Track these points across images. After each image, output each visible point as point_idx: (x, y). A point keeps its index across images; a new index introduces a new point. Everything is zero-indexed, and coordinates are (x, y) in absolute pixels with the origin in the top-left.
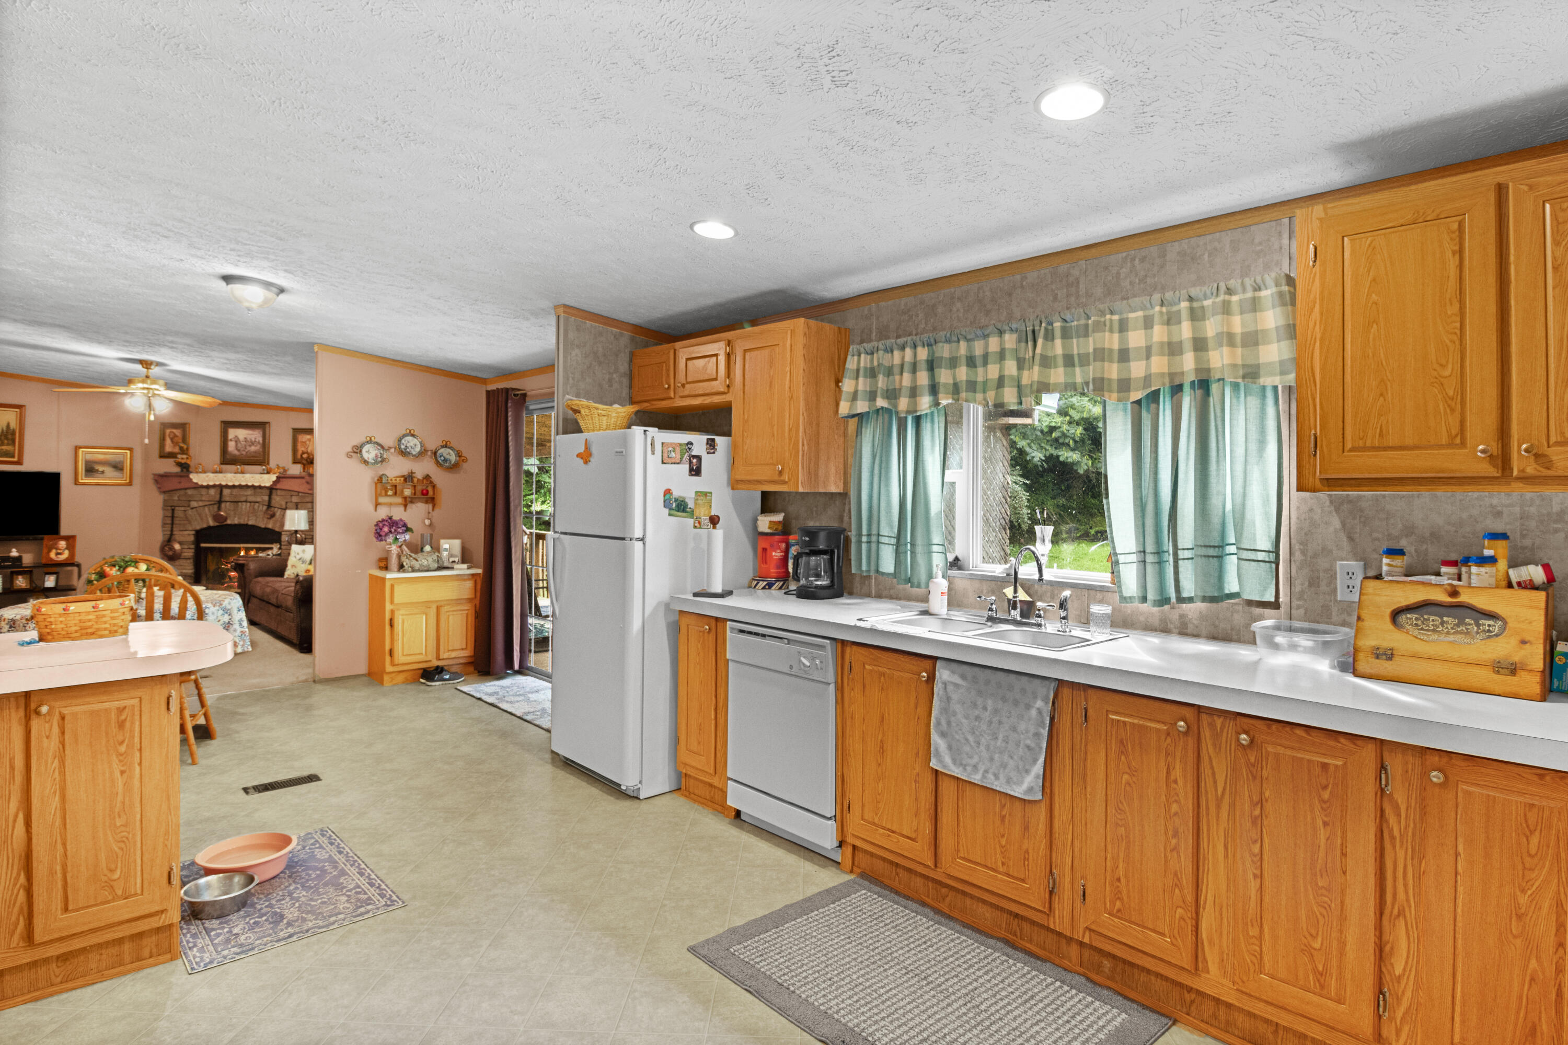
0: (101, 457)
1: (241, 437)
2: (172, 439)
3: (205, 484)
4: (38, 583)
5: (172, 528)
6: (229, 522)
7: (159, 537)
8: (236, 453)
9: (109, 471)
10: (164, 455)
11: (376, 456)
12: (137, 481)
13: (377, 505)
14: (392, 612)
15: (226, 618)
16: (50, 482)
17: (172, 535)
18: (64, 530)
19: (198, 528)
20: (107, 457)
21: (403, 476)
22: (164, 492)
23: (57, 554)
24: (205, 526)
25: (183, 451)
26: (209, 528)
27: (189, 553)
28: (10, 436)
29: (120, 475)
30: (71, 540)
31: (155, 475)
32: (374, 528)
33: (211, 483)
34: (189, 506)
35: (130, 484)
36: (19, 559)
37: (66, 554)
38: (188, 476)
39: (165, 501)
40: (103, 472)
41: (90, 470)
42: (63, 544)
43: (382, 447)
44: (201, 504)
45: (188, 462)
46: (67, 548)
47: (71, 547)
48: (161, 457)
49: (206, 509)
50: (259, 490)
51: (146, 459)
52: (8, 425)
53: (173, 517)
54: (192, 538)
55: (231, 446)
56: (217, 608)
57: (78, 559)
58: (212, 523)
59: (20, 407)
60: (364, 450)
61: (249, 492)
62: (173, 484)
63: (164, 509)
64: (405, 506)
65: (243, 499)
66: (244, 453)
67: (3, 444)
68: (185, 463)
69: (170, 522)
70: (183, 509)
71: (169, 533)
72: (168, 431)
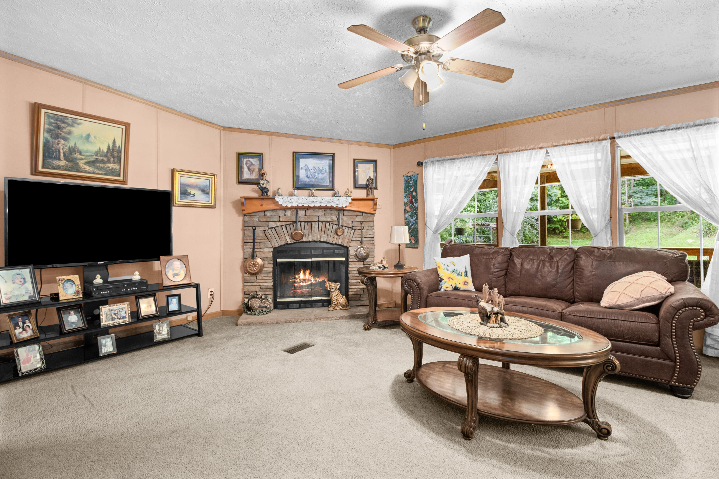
0: (192, 181)
1: (311, 167)
2: (249, 167)
5: (253, 246)
6: (304, 239)
7: (241, 255)
8: (306, 179)
9: (198, 193)
10: (241, 182)
12: (220, 204)
17: (253, 251)
19: (277, 245)
20: (196, 181)
22: (244, 215)
23: (174, 275)
24: (283, 243)
25: (262, 178)
26: (287, 244)
27: (269, 268)
28: (115, 154)
30: (184, 259)
31: (242, 197)
34: (268, 226)
35: (214, 206)
36: (145, 282)
37: (182, 275)
38: (271, 199)
39: (245, 222)
40: (194, 195)
42: (177, 264)
44: (279, 224)
45: (269, 187)
46: (182, 269)
47: (185, 267)
48: (239, 183)
49: (284, 228)
50: (328, 211)
51: (227, 184)
52: (114, 142)
53: (254, 236)
54: (271, 255)
55: (302, 174)
57: (194, 278)
58: (289, 241)
59: (126, 124)
61: (321, 213)
62: (256, 206)
63: (244, 230)
65: (316, 219)
66: (313, 180)
67: (109, 162)
68: (265, 188)
69: (252, 241)
70: (263, 229)
71: (251, 250)
72: (245, 160)
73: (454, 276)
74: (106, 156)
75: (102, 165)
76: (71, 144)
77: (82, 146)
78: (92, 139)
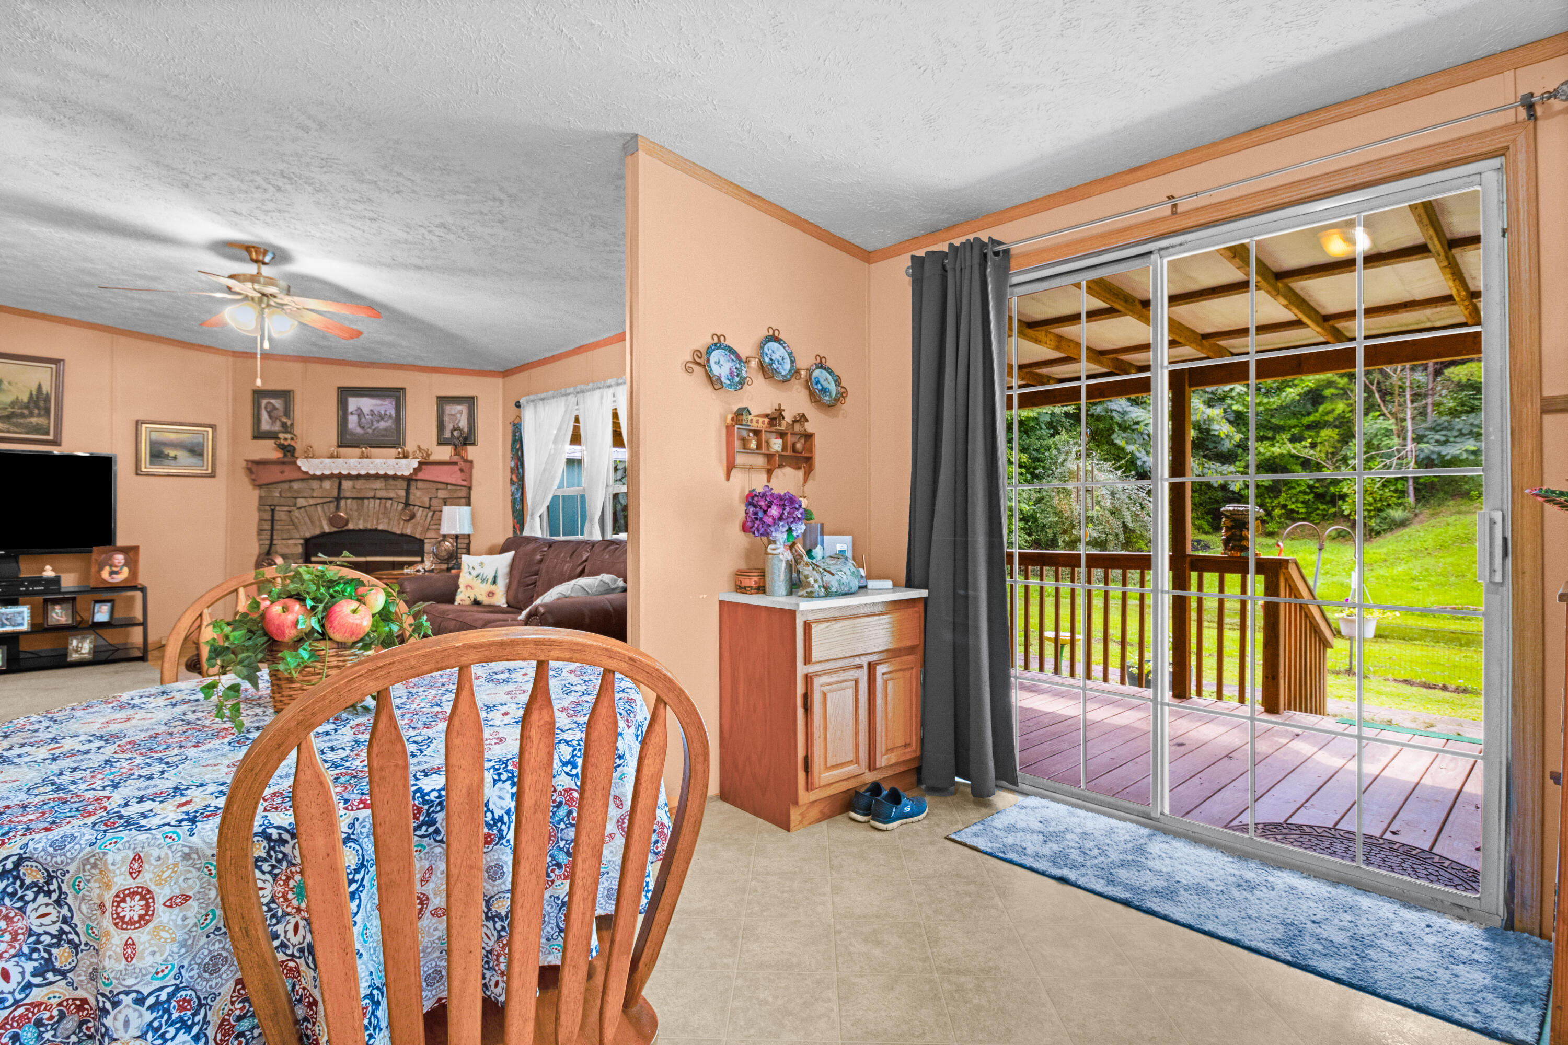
0: (172, 436)
1: (366, 410)
2: (269, 413)
3: (318, 473)
4: (85, 615)
5: (272, 535)
6: (351, 526)
7: (254, 548)
8: (359, 430)
9: (182, 455)
10: (258, 435)
11: (730, 372)
12: (221, 471)
13: (730, 467)
16: (99, 467)
17: (271, 545)
18: (122, 539)
19: (308, 535)
20: (181, 436)
21: (767, 416)
22: (260, 486)
23: (112, 573)
24: (318, 532)
25: (286, 428)
26: (324, 535)
28: (42, 404)
29: (200, 463)
30: (131, 552)
31: (247, 461)
33: (327, 472)
34: (295, 505)
35: (212, 475)
36: (56, 581)
37: (125, 573)
38: (295, 463)
39: (261, 498)
40: (175, 458)
41: (157, 455)
42: (119, 558)
43: (738, 357)
44: (312, 501)
45: (293, 443)
46: (125, 565)
47: (132, 563)
48: (256, 437)
49: (319, 508)
50: (392, 482)
51: (235, 440)
52: (40, 387)
53: (273, 520)
54: (300, 550)
55: (353, 421)
57: (142, 580)
58: (327, 529)
59: (56, 361)
60: (712, 360)
61: (379, 484)
62: (273, 474)
63: (259, 510)
64: (770, 472)
65: (371, 494)
66: (370, 431)
67: (31, 415)
68: (289, 445)
69: (269, 527)
70: (286, 509)
71: (268, 542)
72: (264, 402)
73: (477, 583)
74: (27, 407)
75: (21, 421)
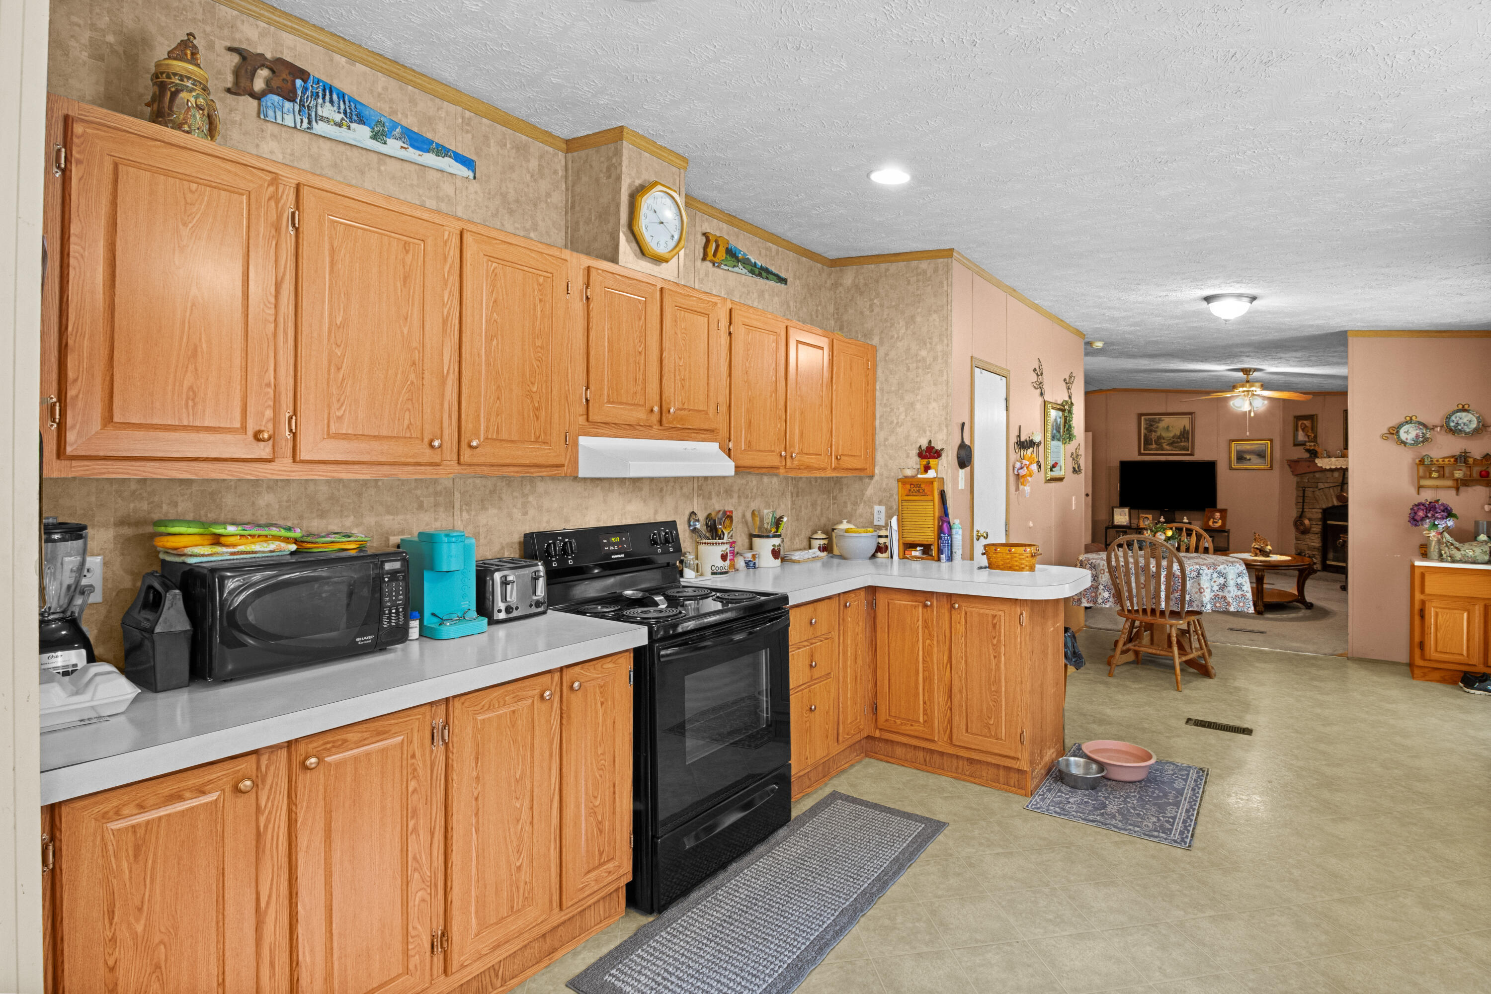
0: (1248, 447)
2: (1303, 430)
3: (1328, 467)
5: (1303, 506)
7: (1294, 513)
9: (1254, 458)
11: (1417, 436)
12: (1276, 466)
13: (1420, 487)
14: (1423, 603)
15: (1222, 580)
16: (1210, 466)
17: (1303, 512)
19: (1324, 507)
20: (1253, 447)
21: (1453, 457)
22: (1297, 475)
23: (1214, 522)
24: (1330, 505)
25: (1312, 440)
26: (1334, 507)
27: (1317, 528)
28: (1186, 436)
29: (1263, 462)
30: (1223, 512)
31: (1288, 461)
32: (1409, 511)
33: (1333, 467)
34: (1317, 487)
35: (1271, 468)
37: (1220, 523)
38: (1315, 461)
39: (1298, 483)
40: (1250, 460)
41: (1240, 458)
42: (1218, 515)
43: (1425, 426)
44: (1326, 485)
45: (1316, 448)
46: (1221, 518)
47: (1223, 518)
48: (1295, 445)
49: (1331, 490)
51: (1283, 448)
52: (1185, 428)
53: (1304, 496)
54: (1320, 516)
56: (1211, 571)
57: (1227, 527)
58: (1336, 503)
59: (1192, 414)
60: (1402, 431)
62: (1303, 468)
63: (1298, 490)
64: (1457, 489)
67: (1182, 442)
69: (1302, 501)
70: (1312, 489)
71: (1300, 510)
72: (1300, 423)
74: (1180, 438)
75: (1177, 445)
76: (1158, 434)
77: (1164, 434)
78: (1171, 429)
